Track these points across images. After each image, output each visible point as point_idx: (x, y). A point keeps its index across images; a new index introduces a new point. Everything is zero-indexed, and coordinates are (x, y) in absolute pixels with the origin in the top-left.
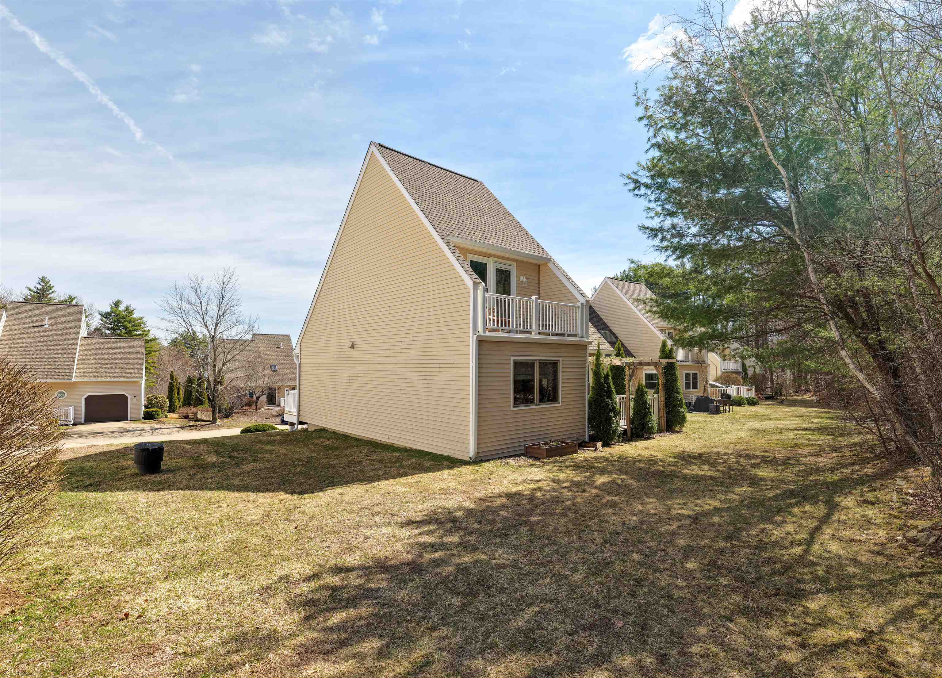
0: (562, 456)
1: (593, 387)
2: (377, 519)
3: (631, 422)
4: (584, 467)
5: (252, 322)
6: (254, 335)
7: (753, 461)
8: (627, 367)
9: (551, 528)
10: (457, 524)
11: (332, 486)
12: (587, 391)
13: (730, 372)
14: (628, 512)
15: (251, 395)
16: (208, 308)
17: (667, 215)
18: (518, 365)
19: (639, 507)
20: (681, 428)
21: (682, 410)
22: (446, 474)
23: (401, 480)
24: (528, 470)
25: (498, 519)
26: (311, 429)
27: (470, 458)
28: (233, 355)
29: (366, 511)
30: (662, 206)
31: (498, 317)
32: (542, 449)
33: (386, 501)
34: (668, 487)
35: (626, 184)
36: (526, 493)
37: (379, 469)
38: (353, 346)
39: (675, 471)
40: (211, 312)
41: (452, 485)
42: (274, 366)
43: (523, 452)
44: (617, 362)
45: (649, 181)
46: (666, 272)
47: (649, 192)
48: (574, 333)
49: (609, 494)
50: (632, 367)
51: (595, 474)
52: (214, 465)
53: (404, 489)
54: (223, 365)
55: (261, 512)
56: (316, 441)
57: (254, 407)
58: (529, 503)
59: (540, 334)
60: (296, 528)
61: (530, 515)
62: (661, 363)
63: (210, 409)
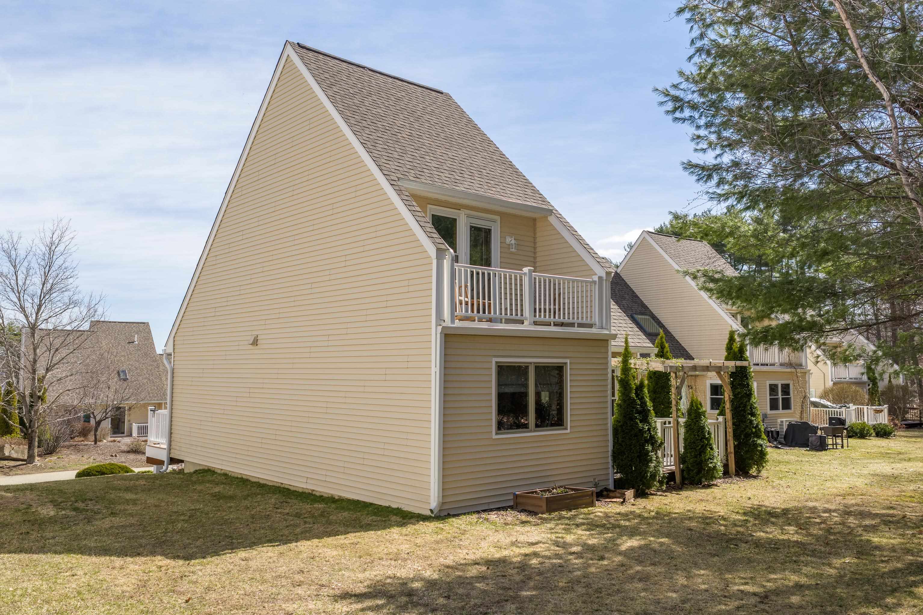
0: (570, 510)
1: (619, 405)
2: (300, 591)
3: (682, 459)
4: (603, 526)
5: (94, 303)
6: (94, 324)
7: (867, 522)
8: (673, 375)
9: (550, 606)
10: (415, 599)
11: (232, 549)
12: (609, 410)
13: (847, 383)
14: (665, 587)
15: (87, 418)
16: (28, 282)
17: (726, 146)
18: (502, 369)
19: (682, 581)
20: (759, 471)
21: (760, 442)
22: (395, 532)
23: (330, 540)
24: (518, 528)
25: (474, 593)
26: (189, 469)
27: (431, 511)
28: (63, 355)
29: (283, 580)
30: (719, 134)
31: (472, 298)
32: (540, 499)
33: (310, 567)
34: (729, 556)
35: (662, 103)
36: (515, 560)
37: (296, 526)
38: (255, 342)
39: (742, 534)
40: (31, 288)
41: (405, 547)
42: (124, 372)
43: (511, 503)
44: (657, 365)
45: (697, 98)
46: (728, 230)
47: (697, 115)
48: (589, 321)
49: (640, 562)
50: (681, 374)
51: (621, 535)
52: (52, 521)
53: (335, 553)
54: (48, 370)
55: (133, 581)
56: (199, 487)
57: (91, 437)
58: (518, 573)
59: (536, 323)
60: (187, 601)
61: (521, 589)
62: (727, 367)
63: (25, 442)
